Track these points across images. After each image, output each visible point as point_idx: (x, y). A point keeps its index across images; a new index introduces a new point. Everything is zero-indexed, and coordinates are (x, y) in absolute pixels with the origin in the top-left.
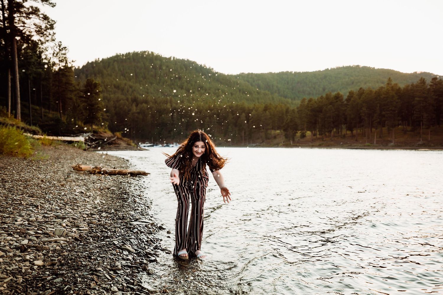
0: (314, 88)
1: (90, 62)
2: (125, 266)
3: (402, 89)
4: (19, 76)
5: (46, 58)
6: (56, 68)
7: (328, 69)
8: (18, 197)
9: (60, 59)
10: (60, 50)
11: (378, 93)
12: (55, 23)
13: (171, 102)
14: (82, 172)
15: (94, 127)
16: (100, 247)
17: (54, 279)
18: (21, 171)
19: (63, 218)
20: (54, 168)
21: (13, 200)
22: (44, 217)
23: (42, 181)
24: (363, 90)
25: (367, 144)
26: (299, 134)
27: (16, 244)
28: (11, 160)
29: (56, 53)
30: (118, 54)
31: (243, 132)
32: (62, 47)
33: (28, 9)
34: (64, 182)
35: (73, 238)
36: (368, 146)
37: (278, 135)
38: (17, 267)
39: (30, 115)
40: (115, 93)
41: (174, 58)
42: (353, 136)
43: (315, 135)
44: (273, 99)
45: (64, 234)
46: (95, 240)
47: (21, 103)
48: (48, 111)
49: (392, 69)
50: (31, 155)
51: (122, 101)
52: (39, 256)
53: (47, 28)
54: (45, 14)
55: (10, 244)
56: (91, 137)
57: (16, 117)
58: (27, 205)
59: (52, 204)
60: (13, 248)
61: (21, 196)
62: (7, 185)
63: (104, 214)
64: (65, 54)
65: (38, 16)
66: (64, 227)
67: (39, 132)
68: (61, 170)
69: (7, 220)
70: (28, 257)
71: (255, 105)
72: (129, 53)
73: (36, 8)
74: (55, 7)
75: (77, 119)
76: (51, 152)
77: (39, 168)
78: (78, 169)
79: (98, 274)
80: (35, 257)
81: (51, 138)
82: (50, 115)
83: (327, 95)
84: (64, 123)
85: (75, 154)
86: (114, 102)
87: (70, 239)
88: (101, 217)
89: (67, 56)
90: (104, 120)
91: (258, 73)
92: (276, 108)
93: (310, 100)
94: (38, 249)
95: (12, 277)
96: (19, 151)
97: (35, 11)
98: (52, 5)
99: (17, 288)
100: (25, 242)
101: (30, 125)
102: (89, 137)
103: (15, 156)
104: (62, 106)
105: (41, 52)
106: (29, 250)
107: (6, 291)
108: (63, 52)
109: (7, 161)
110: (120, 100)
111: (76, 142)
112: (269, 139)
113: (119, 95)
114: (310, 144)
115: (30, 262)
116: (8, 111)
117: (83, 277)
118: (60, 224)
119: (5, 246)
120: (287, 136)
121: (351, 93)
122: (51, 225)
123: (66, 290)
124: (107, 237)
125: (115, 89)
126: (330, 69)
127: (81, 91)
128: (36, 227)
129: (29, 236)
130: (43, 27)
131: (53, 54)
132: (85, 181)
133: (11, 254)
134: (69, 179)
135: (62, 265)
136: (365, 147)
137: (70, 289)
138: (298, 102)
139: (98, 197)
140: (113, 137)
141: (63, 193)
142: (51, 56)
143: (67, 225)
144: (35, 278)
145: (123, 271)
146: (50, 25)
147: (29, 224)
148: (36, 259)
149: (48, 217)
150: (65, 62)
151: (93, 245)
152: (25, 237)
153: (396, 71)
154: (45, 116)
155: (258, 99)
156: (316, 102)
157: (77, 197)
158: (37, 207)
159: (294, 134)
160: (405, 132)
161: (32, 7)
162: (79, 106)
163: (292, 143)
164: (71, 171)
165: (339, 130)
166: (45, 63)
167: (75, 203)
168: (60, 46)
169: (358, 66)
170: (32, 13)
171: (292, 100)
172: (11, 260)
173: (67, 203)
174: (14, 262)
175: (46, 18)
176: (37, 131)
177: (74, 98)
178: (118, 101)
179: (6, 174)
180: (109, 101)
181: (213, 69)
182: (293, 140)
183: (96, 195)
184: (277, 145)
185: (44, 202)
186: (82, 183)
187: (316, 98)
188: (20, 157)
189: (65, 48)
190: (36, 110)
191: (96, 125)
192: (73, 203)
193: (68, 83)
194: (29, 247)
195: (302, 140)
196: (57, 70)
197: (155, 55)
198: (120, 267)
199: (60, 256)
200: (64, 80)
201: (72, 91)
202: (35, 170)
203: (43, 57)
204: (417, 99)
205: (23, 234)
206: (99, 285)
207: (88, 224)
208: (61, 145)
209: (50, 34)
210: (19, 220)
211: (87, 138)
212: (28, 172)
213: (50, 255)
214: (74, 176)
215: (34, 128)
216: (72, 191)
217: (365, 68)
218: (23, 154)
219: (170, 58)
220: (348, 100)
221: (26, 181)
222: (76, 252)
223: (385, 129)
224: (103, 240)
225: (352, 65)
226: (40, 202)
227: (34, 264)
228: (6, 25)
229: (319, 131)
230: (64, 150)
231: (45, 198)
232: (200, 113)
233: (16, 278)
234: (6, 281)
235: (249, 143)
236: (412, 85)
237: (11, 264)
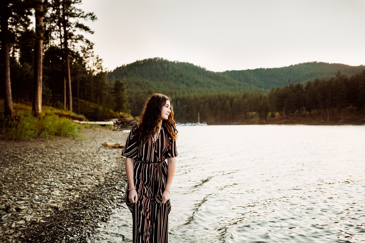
0: (282, 80)
1: (119, 67)
2: (118, 198)
3: (349, 78)
4: (71, 82)
5: (88, 67)
6: (95, 74)
7: (292, 65)
8: (68, 164)
9: (98, 67)
10: (98, 61)
11: (330, 83)
12: (94, 44)
13: (175, 93)
14: (108, 147)
15: (121, 113)
16: (108, 190)
17: (83, 203)
18: (71, 147)
19: (92, 175)
20: (91, 145)
21: (66, 165)
22: (82, 174)
23: (83, 153)
24: (318, 81)
25: (322, 121)
26: (270, 114)
27: (66, 188)
28: (65, 140)
29: (95, 63)
30: (138, 60)
31: (228, 114)
32: (99, 59)
33: (76, 36)
34: (96, 154)
35: (95, 185)
36: (323, 122)
37: (254, 115)
38: (67, 198)
39: (78, 106)
40: (136, 88)
41: (177, 61)
42: (311, 115)
43: (282, 115)
44: (251, 89)
45: (91, 183)
46: (106, 186)
47: (72, 99)
48: (90, 103)
49: (342, 63)
50: (78, 136)
51: (141, 94)
52: (77, 193)
53: (88, 49)
54: (87, 39)
55: (64, 188)
56: (118, 121)
57: (69, 109)
58: (73, 168)
59: (87, 167)
60: (65, 190)
61: (70, 163)
62: (63, 156)
63: (115, 173)
64: (101, 64)
65: (83, 41)
66: (92, 180)
67: (84, 119)
68: (95, 146)
69: (63, 176)
70: (72, 194)
71: (236, 94)
72: (146, 60)
73: (82, 35)
74: (93, 34)
75: (109, 108)
76: (91, 133)
77: (82, 144)
78: (105, 145)
79: (104, 201)
80: (75, 194)
81: (91, 123)
82: (92, 106)
83: (290, 85)
84: (100, 111)
85: (106, 134)
86: (135, 94)
87: (93, 186)
88: (113, 174)
89: (102, 65)
90: (128, 108)
91: (239, 70)
92: (252, 95)
93: (278, 89)
94: (77, 190)
95: (64, 202)
96: (70, 133)
97: (81, 38)
98: (92, 33)
99: (66, 206)
100: (71, 187)
101: (78, 114)
102: (117, 122)
103: (68, 137)
104: (100, 100)
105: (85, 63)
106: (73, 190)
107: (62, 207)
108: (100, 62)
109: (63, 141)
110: (139, 93)
111: (108, 125)
112: (247, 118)
113: (139, 90)
114: (278, 122)
115: (73, 196)
116: (64, 105)
117: (96, 202)
118: (90, 178)
119: (61, 189)
120: (260, 117)
121: (309, 84)
122: (85, 178)
123: (87, 207)
124: (113, 185)
125: (136, 86)
126: (293, 65)
127: (112, 89)
128: (77, 179)
129: (73, 184)
130: (86, 48)
131: (93, 64)
132: (109, 153)
133: (64, 192)
134: (99, 152)
135: (87, 197)
136: (321, 124)
137: (89, 206)
138: (269, 90)
139: (114, 163)
140: (133, 120)
141: (94, 161)
142: (92, 65)
143: (93, 179)
144: (75, 202)
145: (116, 201)
146: (90, 46)
147: (73, 178)
148: (76, 194)
149: (84, 175)
150: (101, 69)
151: (105, 189)
152: (71, 184)
153: (346, 65)
154: (88, 107)
155: (239, 89)
156: (282, 91)
157: (101, 163)
158: (78, 169)
159: (266, 115)
160: (352, 111)
161: (79, 35)
162: (110, 99)
163: (264, 121)
164: (101, 147)
165: (301, 111)
166: (88, 71)
167: (100, 167)
168: (97, 58)
169: (316, 62)
170: (79, 39)
171: (265, 89)
172: (64, 195)
173: (95, 167)
174: (65, 195)
175: (88, 42)
176: (82, 119)
177: (107, 94)
178: (138, 94)
179: (62, 150)
180: (132, 94)
181: (205, 68)
182: (266, 119)
183: (113, 162)
184: (253, 123)
185: (82, 166)
186: (107, 154)
187: (282, 87)
188: (71, 138)
189: (101, 59)
190: (82, 103)
191: (122, 112)
192: (99, 167)
193: (103, 84)
194: (73, 189)
195: (272, 119)
196: (96, 75)
197: (164, 60)
198: (115, 199)
199: (87, 193)
200: (100, 81)
201: (106, 89)
202: (79, 146)
203: (87, 66)
204: (360, 86)
205: (70, 183)
206: (103, 206)
207: (105, 178)
208: (98, 127)
209: (90, 52)
210: (68, 176)
211: (115, 122)
212: (75, 148)
213: (82, 193)
214: (103, 150)
215: (81, 116)
216: (99, 159)
217: (321, 63)
218: (72, 135)
219: (175, 62)
220: (307, 88)
221: (74, 154)
222: (96, 192)
223: (336, 110)
224: (111, 186)
225: (311, 62)
226: (81, 167)
227: (74, 197)
228: (63, 48)
229: (285, 112)
230: (99, 131)
231: (83, 164)
232: (197, 101)
233: (66, 202)
234: (61, 203)
235: (233, 122)
236: (357, 76)
237: (64, 196)
